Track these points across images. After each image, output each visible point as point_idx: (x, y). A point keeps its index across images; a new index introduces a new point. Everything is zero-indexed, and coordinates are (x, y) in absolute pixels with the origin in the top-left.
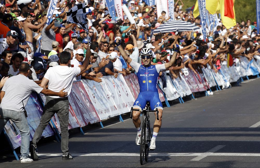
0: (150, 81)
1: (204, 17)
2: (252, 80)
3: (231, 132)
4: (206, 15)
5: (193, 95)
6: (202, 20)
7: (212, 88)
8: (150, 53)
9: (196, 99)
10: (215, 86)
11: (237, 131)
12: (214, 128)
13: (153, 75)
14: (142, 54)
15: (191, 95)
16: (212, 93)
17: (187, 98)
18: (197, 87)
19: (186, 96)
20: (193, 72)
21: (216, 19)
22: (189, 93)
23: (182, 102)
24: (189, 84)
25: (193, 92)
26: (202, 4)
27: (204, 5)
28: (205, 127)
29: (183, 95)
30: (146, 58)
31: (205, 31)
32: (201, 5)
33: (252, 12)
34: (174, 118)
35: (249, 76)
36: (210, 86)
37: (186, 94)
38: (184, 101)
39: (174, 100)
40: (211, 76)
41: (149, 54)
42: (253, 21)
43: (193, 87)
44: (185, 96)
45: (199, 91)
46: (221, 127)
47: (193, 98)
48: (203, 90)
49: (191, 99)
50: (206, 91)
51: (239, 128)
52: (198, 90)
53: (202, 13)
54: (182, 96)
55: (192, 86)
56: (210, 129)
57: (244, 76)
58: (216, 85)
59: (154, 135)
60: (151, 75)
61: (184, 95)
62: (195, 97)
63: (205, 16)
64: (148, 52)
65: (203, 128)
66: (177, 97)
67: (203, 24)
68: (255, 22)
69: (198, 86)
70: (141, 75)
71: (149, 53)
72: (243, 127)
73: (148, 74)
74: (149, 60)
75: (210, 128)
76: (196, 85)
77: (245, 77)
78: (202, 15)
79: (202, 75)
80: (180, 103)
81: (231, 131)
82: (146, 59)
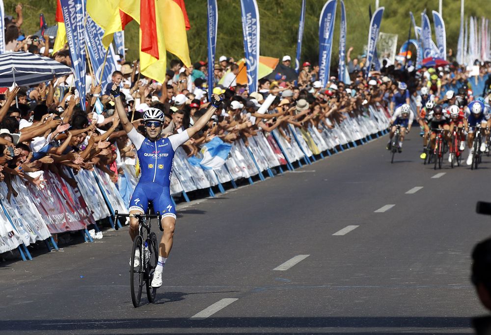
0: (161, 167)
1: (80, 49)
2: (198, 202)
3: (148, 329)
4: (84, 45)
5: (55, 240)
6: (74, 57)
7: (100, 223)
8: (161, 118)
9: (62, 250)
10: (108, 217)
11: (161, 327)
12: (105, 321)
13: (167, 155)
14: (147, 119)
15: (49, 239)
16: (100, 235)
17: (39, 248)
18: (64, 221)
19: (38, 242)
20: (54, 185)
21: (110, 54)
22: (45, 234)
23: (27, 258)
24: (44, 212)
25: (54, 232)
26: (76, 17)
27: (79, 22)
28: (83, 318)
29: (29, 239)
30: (153, 125)
31: (82, 84)
32: (73, 22)
33: (195, 36)
34: (8, 296)
35: (188, 194)
36: (96, 217)
37: (38, 237)
38: (33, 256)
39: (8, 252)
40: (97, 193)
41: (159, 119)
42: (199, 60)
43: (54, 221)
44: (34, 242)
45: (68, 229)
46: (122, 317)
47: (54, 248)
48: (79, 227)
49: (49, 251)
50: (86, 231)
51: (166, 319)
52: (67, 227)
53: (74, 40)
54: (27, 244)
55: (52, 218)
56: (97, 323)
57: (178, 194)
58: (110, 215)
59: (159, 262)
60: (163, 154)
61: (31, 240)
62: (60, 246)
63: (82, 47)
64: (158, 115)
65: (79, 321)
66: (14, 244)
67: (77, 68)
68: (202, 63)
69: (66, 218)
70: (146, 155)
71: (158, 117)
72: (176, 316)
73: (158, 154)
74: (158, 128)
75: (96, 321)
76: (62, 215)
77: (180, 196)
78: (75, 44)
79: (76, 192)
80: (22, 259)
81: (146, 327)
82: (153, 128)
